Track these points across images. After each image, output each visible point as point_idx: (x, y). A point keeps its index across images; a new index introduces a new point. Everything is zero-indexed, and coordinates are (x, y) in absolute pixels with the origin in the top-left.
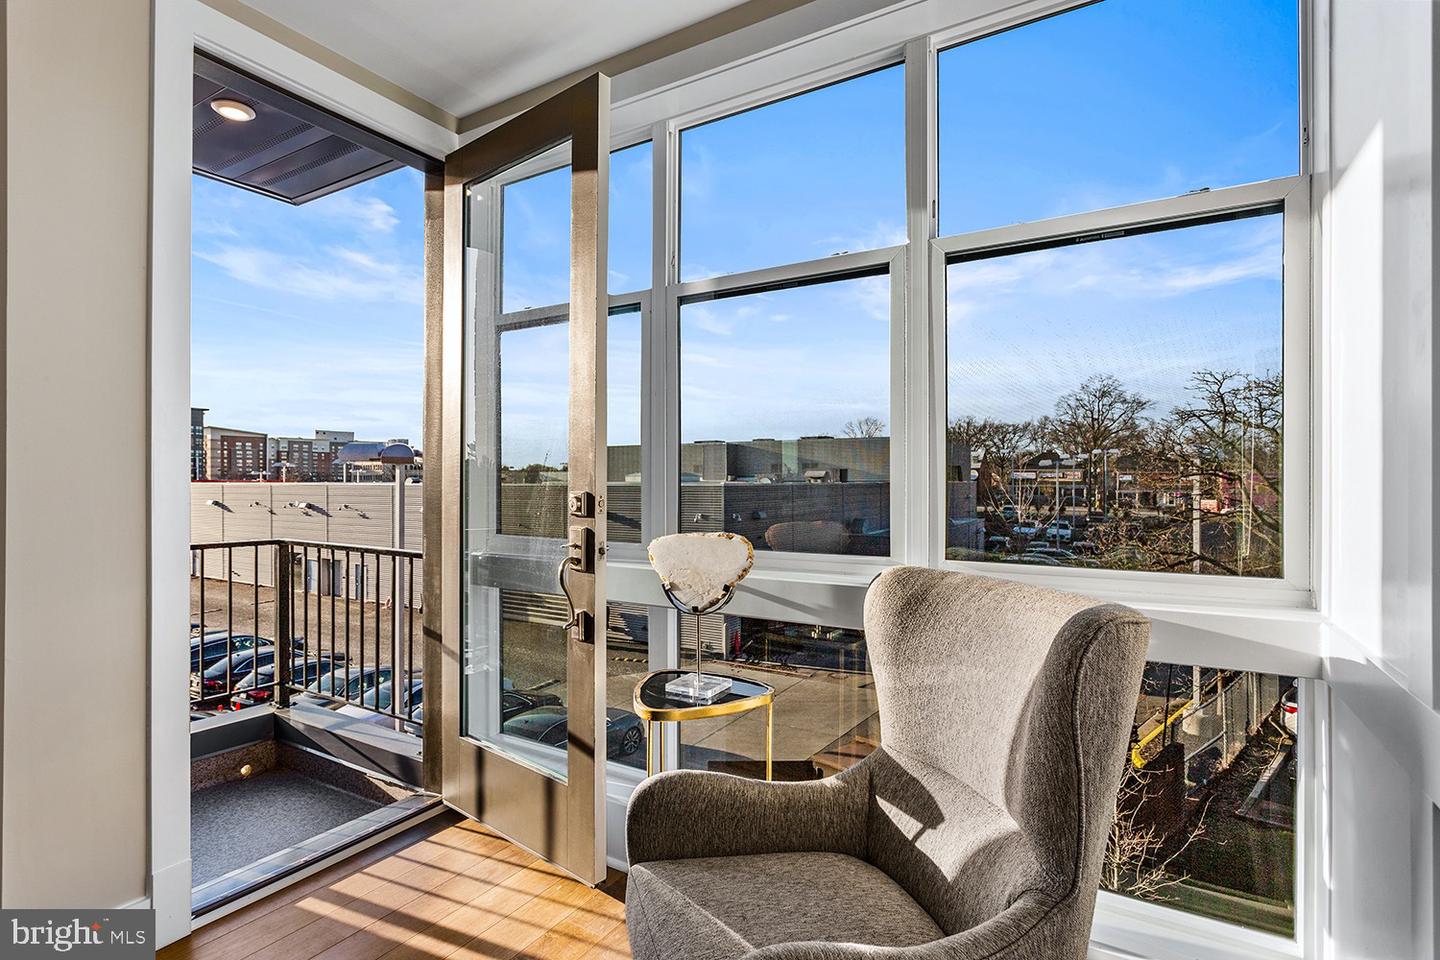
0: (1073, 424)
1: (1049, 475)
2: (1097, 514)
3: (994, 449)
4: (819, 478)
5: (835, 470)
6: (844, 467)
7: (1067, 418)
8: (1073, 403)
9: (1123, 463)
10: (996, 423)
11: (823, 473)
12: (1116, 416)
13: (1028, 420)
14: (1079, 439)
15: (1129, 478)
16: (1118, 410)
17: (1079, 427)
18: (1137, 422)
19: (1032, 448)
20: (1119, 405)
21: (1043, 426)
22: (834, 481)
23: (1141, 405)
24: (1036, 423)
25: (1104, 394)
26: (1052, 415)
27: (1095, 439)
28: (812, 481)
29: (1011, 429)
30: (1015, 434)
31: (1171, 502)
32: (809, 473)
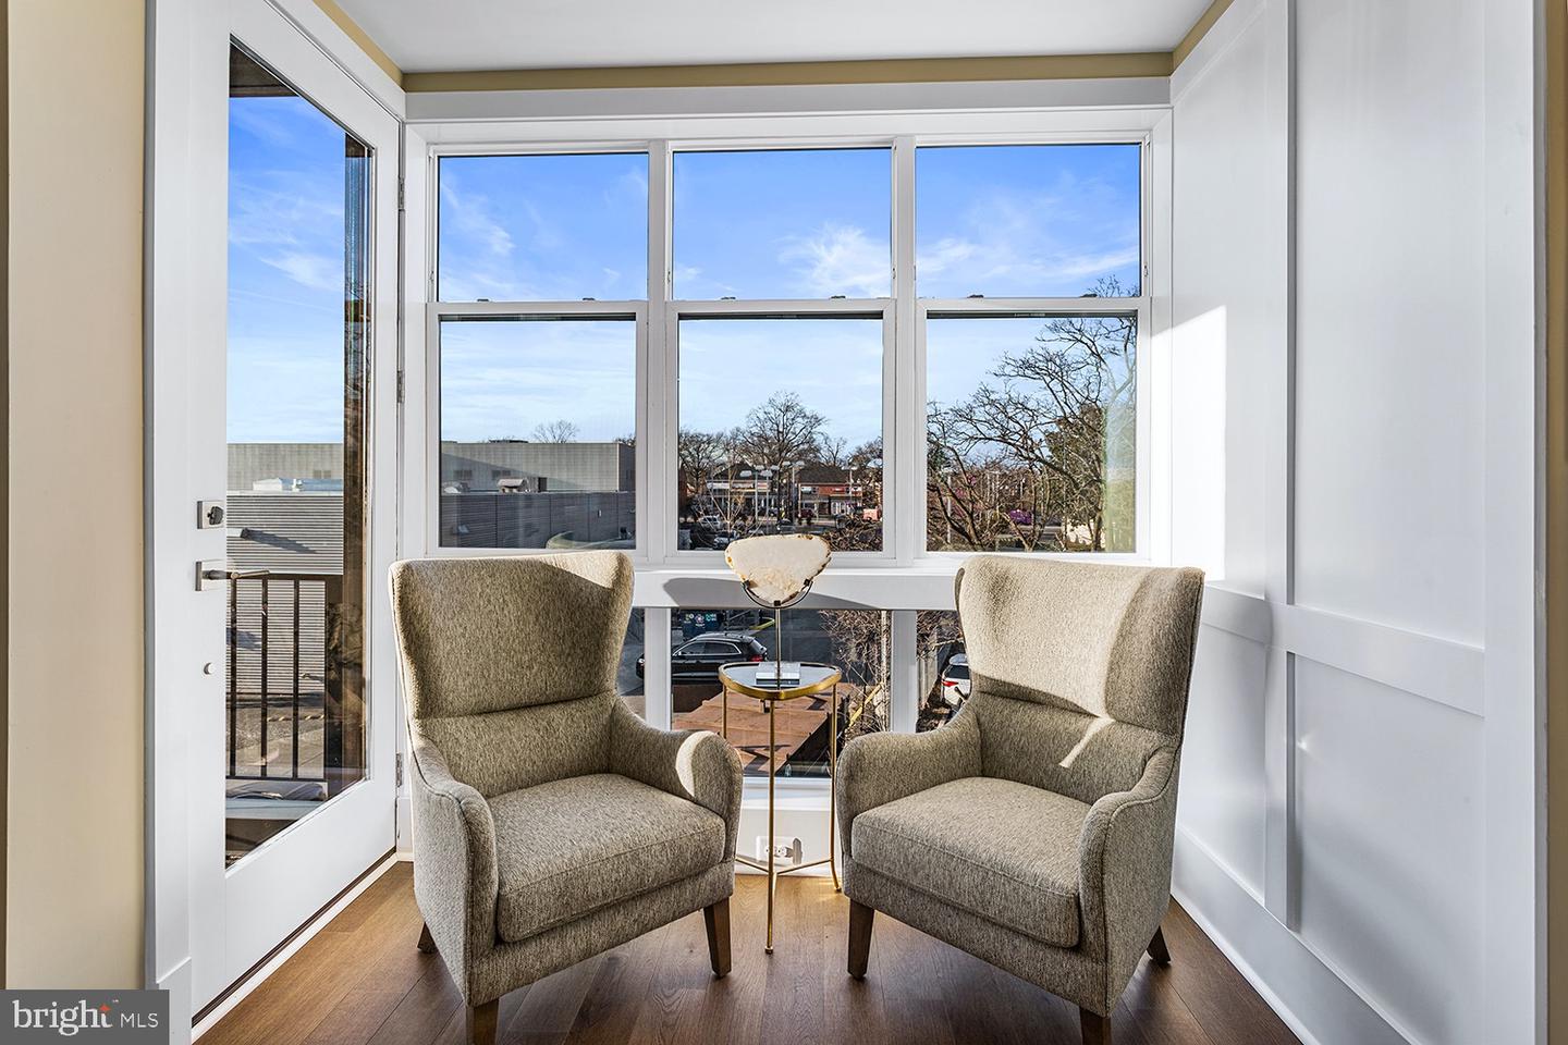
0: (761, 436)
1: (741, 485)
2: (786, 523)
3: (689, 459)
4: (515, 487)
5: (532, 479)
6: (541, 475)
7: (754, 430)
8: (762, 416)
9: (803, 476)
10: (691, 433)
11: (519, 482)
12: (798, 431)
13: (721, 430)
14: (766, 451)
15: (808, 489)
16: (800, 423)
17: (766, 440)
18: (814, 436)
19: (725, 458)
20: (799, 420)
21: (734, 438)
22: (531, 490)
23: (818, 421)
24: (729, 434)
25: (788, 408)
26: (743, 427)
27: (781, 451)
28: (507, 491)
29: (705, 439)
30: (709, 443)
31: (843, 511)
32: (503, 482)
